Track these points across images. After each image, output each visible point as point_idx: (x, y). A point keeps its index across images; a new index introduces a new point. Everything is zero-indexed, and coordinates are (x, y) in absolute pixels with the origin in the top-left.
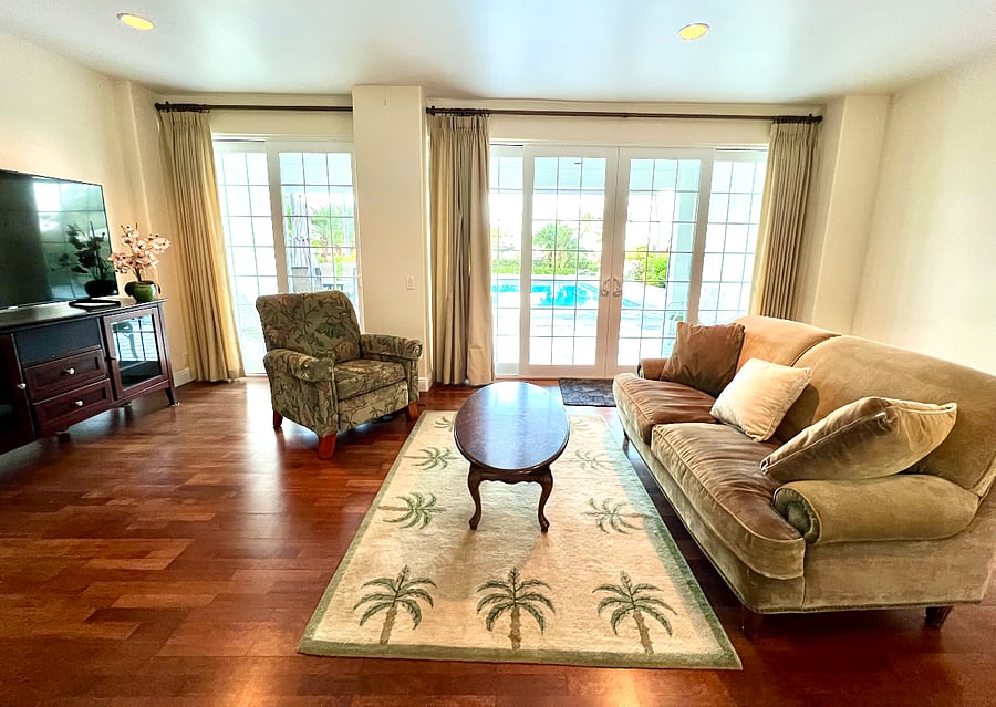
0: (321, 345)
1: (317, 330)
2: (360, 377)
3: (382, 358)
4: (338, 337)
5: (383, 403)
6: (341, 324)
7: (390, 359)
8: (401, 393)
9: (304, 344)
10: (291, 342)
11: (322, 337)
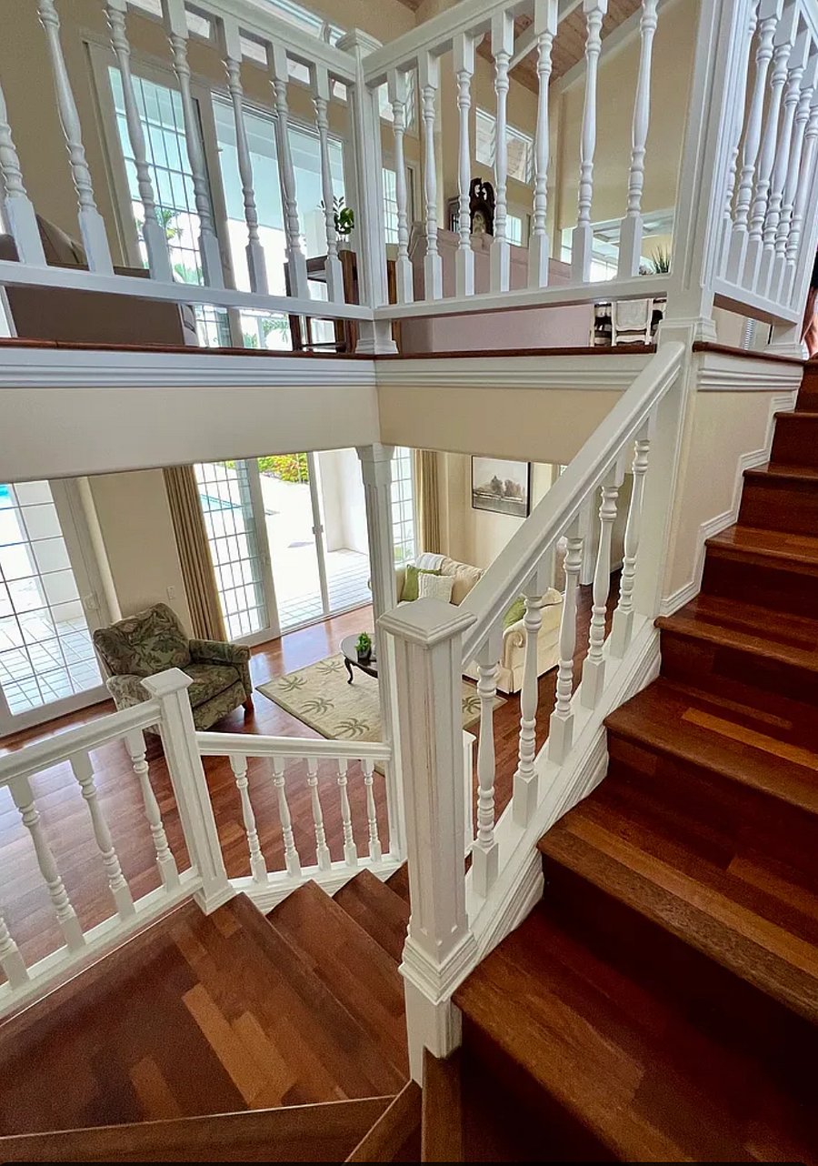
0: (158, 661)
1: (153, 650)
2: (201, 688)
3: (214, 663)
4: (172, 650)
5: (225, 706)
6: (172, 639)
7: (222, 663)
8: (238, 692)
9: (144, 666)
10: (133, 667)
11: (157, 654)
